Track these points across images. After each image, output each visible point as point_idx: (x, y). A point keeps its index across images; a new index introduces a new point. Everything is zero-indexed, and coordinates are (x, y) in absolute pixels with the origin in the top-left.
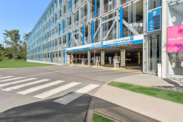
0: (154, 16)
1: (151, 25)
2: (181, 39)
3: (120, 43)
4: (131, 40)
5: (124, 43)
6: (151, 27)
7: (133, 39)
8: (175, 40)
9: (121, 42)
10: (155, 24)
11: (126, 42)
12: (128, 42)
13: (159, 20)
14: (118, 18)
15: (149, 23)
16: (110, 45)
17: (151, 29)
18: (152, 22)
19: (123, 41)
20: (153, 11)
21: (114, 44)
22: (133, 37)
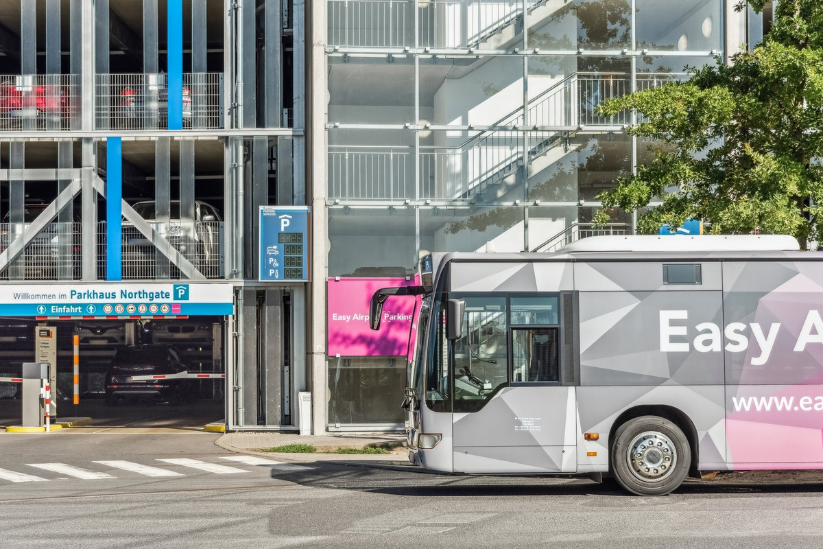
0: (283, 230)
1: (271, 260)
2: (364, 318)
3: (114, 305)
4: (176, 297)
5: (137, 305)
6: (271, 267)
7: (186, 296)
8: (349, 319)
9: (118, 300)
10: (288, 261)
11: (148, 305)
12: (159, 305)
13: (300, 248)
14: (91, 180)
15: (264, 251)
16: (48, 306)
17: (271, 272)
18: (274, 249)
19: (131, 295)
20: (279, 213)
21: (75, 305)
22: (187, 286)
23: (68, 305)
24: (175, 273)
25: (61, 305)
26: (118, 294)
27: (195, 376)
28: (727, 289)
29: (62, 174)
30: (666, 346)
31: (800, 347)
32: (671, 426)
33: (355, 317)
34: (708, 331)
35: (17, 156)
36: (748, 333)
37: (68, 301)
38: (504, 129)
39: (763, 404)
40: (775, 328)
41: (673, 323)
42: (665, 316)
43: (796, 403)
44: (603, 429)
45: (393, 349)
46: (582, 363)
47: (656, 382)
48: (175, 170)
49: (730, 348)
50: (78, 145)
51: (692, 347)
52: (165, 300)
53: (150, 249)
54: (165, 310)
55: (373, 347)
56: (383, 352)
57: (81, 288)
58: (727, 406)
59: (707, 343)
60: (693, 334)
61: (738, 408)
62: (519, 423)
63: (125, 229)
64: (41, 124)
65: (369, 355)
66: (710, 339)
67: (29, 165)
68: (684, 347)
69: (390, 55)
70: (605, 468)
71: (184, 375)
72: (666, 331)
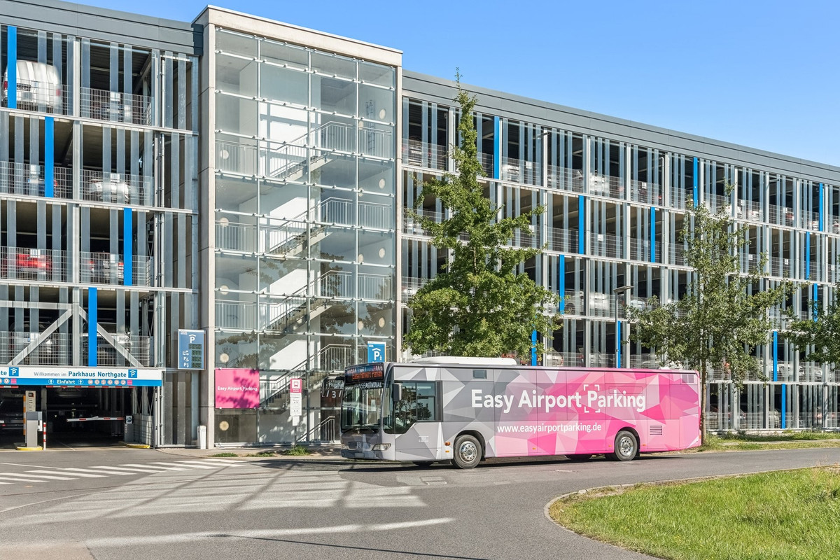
0: (191, 342)
1: (185, 358)
3: (94, 380)
4: (130, 376)
5: (107, 380)
6: (185, 361)
7: (135, 376)
8: (225, 389)
9: (97, 377)
10: (194, 359)
11: (113, 380)
12: (120, 380)
13: (200, 352)
14: (78, 311)
15: (181, 353)
16: (55, 380)
17: (185, 364)
18: (187, 352)
19: (104, 375)
20: (189, 333)
21: (71, 380)
22: (136, 371)
23: (67, 380)
24: (127, 363)
25: (63, 380)
26: (96, 374)
27: (102, 419)
28: (495, 381)
29: (61, 306)
30: (474, 405)
31: (520, 406)
32: (475, 439)
33: (229, 388)
34: (489, 399)
35: (34, 295)
36: (503, 399)
37: (67, 377)
38: (298, 296)
39: (508, 429)
40: (512, 397)
41: (477, 395)
42: (474, 392)
43: (519, 429)
44: (452, 440)
45: (246, 404)
46: (444, 412)
47: (471, 420)
48: (128, 306)
49: (497, 406)
50: (71, 290)
51: (483, 405)
52: (124, 378)
53: (112, 350)
54: (123, 383)
55: (236, 403)
56: (241, 406)
57: (75, 370)
58: (496, 430)
59: (489, 403)
60: (484, 399)
61: (499, 431)
62: (420, 438)
63: (98, 338)
64: (49, 277)
65: (235, 407)
66: (490, 402)
67: (41, 300)
68: (480, 405)
69: (244, 255)
70: (452, 457)
71: (96, 418)
72: (474, 398)
